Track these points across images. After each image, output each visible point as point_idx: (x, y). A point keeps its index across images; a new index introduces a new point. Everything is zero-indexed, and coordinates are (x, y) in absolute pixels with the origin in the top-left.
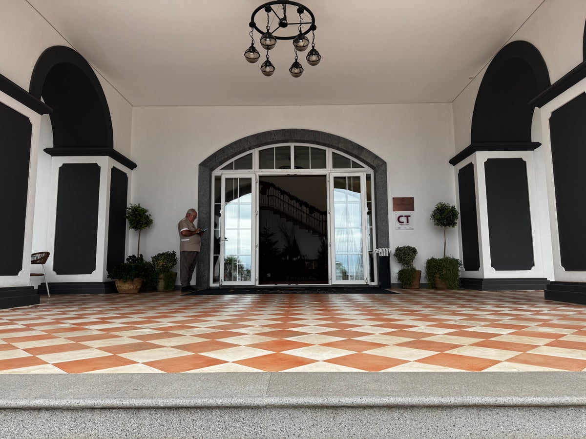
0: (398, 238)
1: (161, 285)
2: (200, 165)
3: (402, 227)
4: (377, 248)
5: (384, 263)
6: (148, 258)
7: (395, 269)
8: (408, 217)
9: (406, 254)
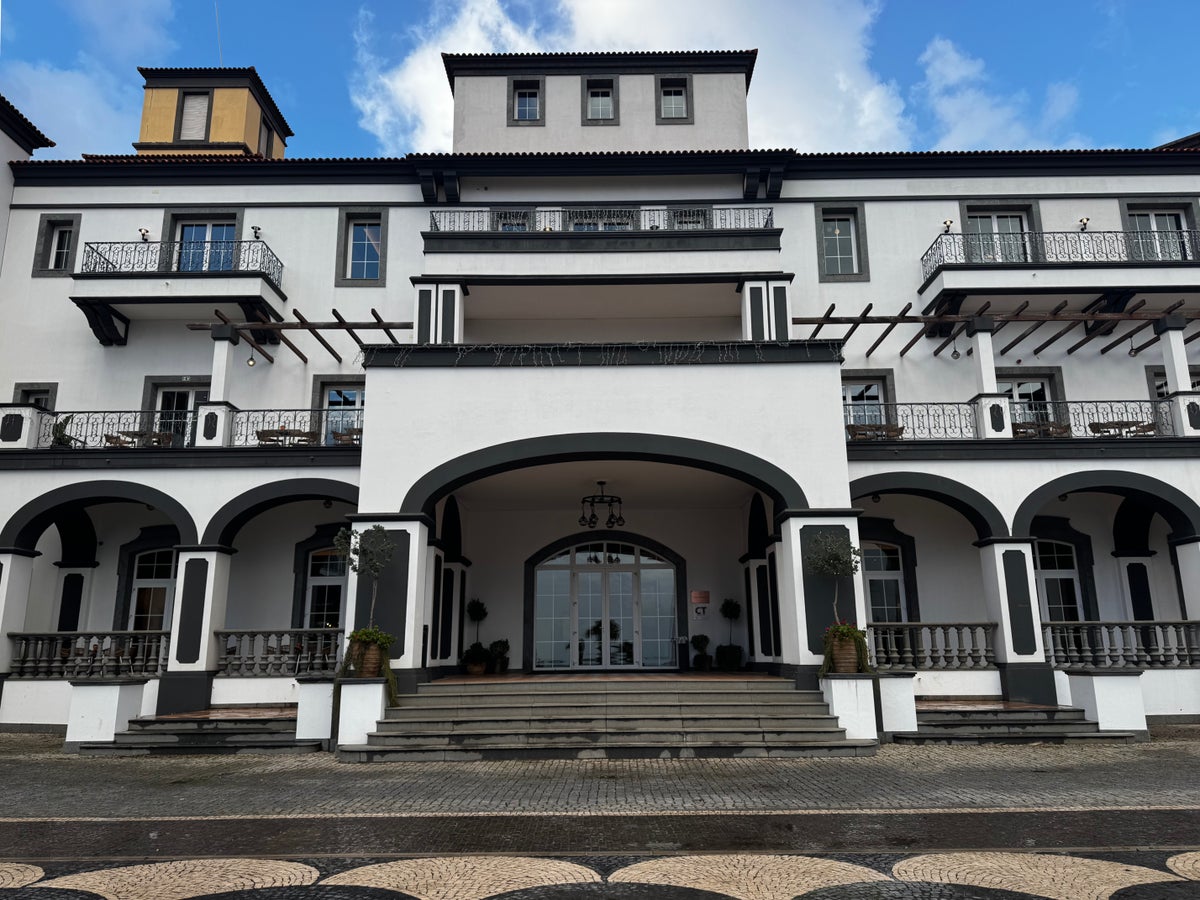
0: (695, 628)
1: (498, 668)
2: (526, 562)
3: (700, 617)
4: (679, 635)
5: (683, 649)
6: (486, 645)
7: (693, 654)
8: (704, 608)
9: (701, 641)
